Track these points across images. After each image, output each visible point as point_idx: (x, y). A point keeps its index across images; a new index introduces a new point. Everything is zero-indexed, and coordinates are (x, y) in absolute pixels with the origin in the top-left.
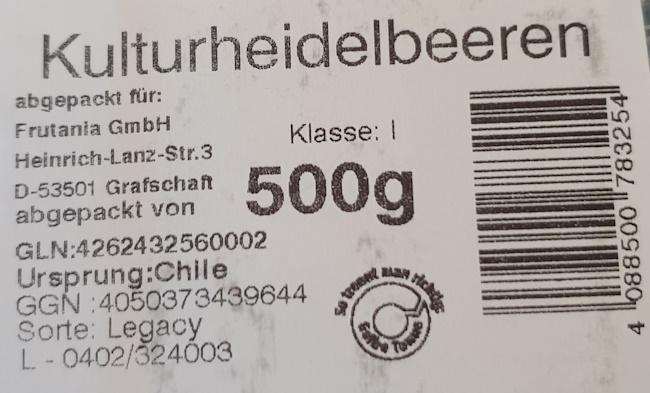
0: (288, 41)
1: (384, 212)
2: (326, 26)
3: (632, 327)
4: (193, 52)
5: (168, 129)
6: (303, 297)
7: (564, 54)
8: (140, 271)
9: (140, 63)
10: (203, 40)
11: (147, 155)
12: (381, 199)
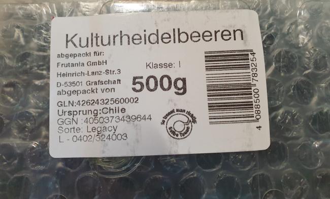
0: (145, 35)
1: (177, 91)
2: (157, 30)
3: (257, 127)
4: (114, 39)
5: (106, 64)
6: (150, 119)
7: (235, 39)
8: (97, 110)
9: (97, 43)
10: (117, 35)
11: (99, 73)
12: (176, 87)
